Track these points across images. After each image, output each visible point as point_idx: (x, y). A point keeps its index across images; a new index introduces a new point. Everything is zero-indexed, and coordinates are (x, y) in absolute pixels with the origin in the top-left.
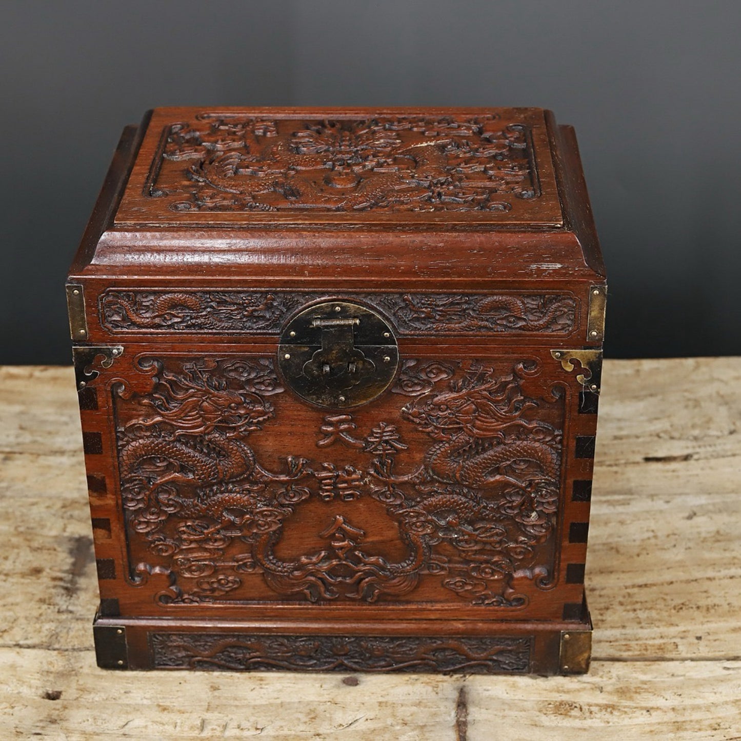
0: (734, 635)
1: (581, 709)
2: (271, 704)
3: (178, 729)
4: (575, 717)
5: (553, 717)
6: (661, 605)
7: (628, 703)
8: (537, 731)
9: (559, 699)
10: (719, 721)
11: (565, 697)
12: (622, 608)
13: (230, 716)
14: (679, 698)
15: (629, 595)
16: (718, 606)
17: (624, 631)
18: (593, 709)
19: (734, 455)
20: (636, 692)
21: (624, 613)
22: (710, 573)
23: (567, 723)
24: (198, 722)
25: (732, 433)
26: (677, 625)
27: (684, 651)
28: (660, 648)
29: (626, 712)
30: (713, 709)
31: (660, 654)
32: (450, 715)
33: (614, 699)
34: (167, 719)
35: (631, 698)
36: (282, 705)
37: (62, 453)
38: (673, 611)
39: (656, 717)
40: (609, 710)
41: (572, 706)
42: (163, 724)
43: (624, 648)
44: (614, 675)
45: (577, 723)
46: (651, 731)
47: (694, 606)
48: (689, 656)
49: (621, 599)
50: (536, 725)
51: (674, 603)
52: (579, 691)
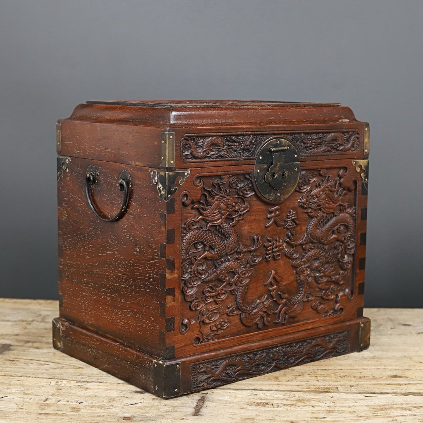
0: (374, 386)
1: (272, 405)
2: (89, 396)
3: (31, 400)
4: (268, 407)
5: (255, 407)
6: (333, 375)
7: (302, 404)
8: (243, 410)
9: (261, 402)
10: (355, 411)
11: (264, 401)
12: (309, 376)
13: (63, 398)
14: (334, 404)
15: (314, 372)
16: (367, 377)
17: (307, 383)
18: (279, 405)
19: (391, 335)
20: (308, 401)
21: (310, 377)
22: (365, 367)
23: (262, 408)
24: (44, 399)
25: (392, 329)
26: (340, 382)
27: (341, 389)
28: (327, 388)
29: (299, 407)
30: (353, 407)
31: (326, 390)
32: (193, 404)
33: (294, 403)
34: (26, 397)
35: (304, 403)
36: (95, 396)
37: (8, 321)
38: (339, 378)
39: (316, 409)
40: (289, 405)
41: (267, 404)
42: (24, 398)
43: (306, 388)
44: (297, 396)
45: (269, 409)
46: (312, 413)
47: (352, 377)
48: (344, 391)
49: (309, 373)
50: (243, 409)
51: (340, 375)
52: (273, 400)
